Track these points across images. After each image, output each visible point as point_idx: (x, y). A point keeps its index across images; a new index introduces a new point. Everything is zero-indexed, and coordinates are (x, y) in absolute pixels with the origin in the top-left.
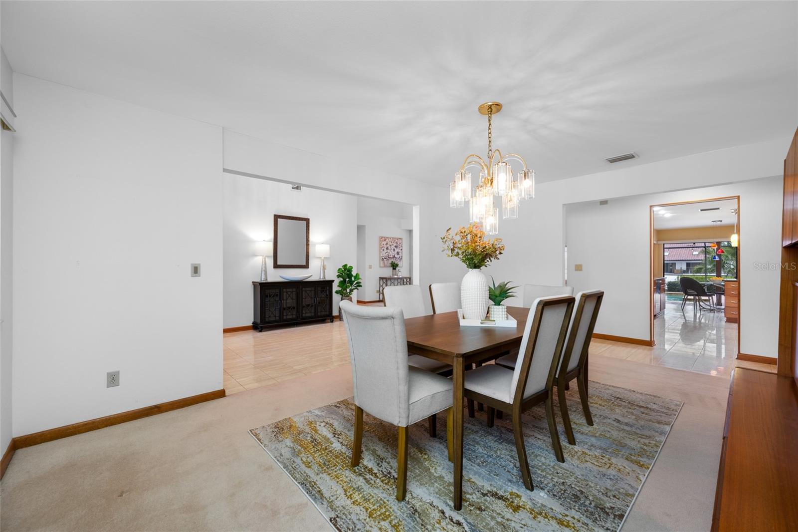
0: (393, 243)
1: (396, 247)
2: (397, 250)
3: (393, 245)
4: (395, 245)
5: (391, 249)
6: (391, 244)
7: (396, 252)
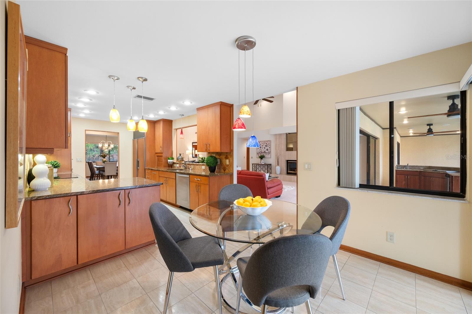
0: (264, 144)
1: (266, 146)
2: (266, 148)
3: (264, 145)
4: (265, 145)
5: (263, 148)
6: (263, 145)
7: (266, 149)
